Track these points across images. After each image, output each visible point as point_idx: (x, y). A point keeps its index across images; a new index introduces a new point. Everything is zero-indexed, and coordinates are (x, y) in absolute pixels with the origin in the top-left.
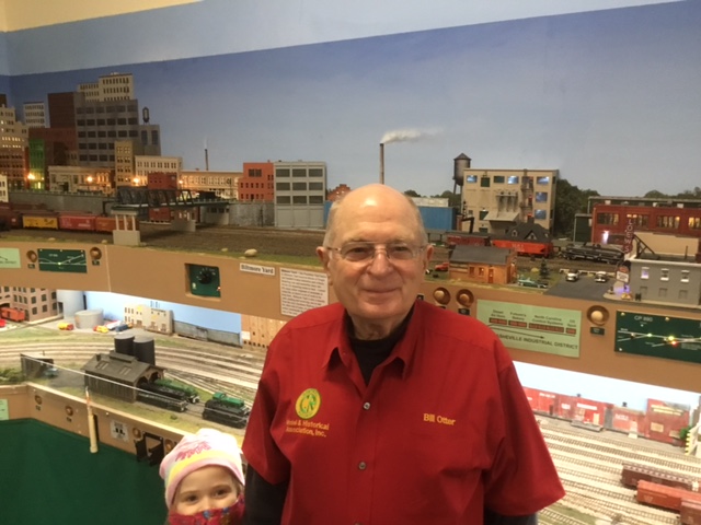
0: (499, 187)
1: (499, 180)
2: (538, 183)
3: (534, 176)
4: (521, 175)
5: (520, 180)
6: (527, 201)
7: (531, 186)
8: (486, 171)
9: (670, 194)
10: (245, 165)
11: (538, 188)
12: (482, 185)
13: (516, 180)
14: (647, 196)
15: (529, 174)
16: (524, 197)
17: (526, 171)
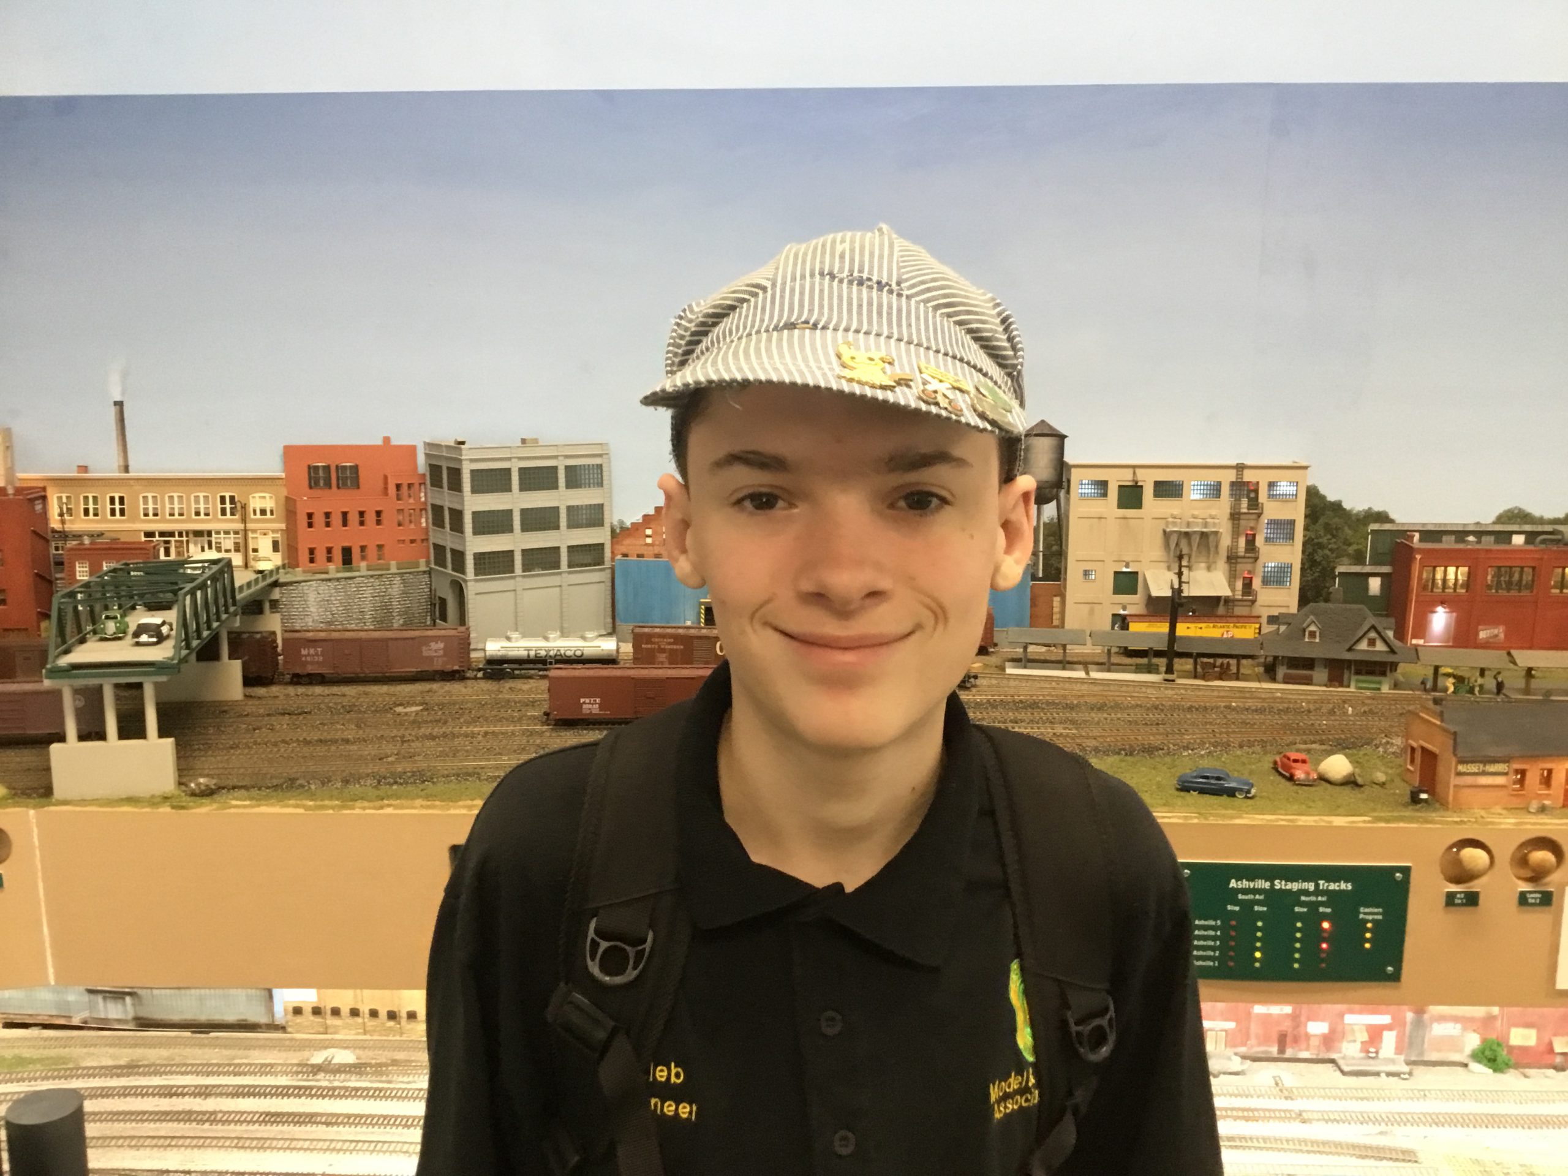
0: (1167, 507)
1: (1167, 490)
2: (1271, 496)
3: (1262, 479)
4: (1231, 476)
5: (1225, 490)
6: (1242, 542)
7: (1254, 503)
8: (1134, 467)
9: (1549, 515)
10: (290, 453)
11: (1272, 511)
12: (1122, 505)
13: (1215, 490)
14: (1500, 520)
15: (1249, 476)
16: (1236, 534)
17: (1240, 468)
